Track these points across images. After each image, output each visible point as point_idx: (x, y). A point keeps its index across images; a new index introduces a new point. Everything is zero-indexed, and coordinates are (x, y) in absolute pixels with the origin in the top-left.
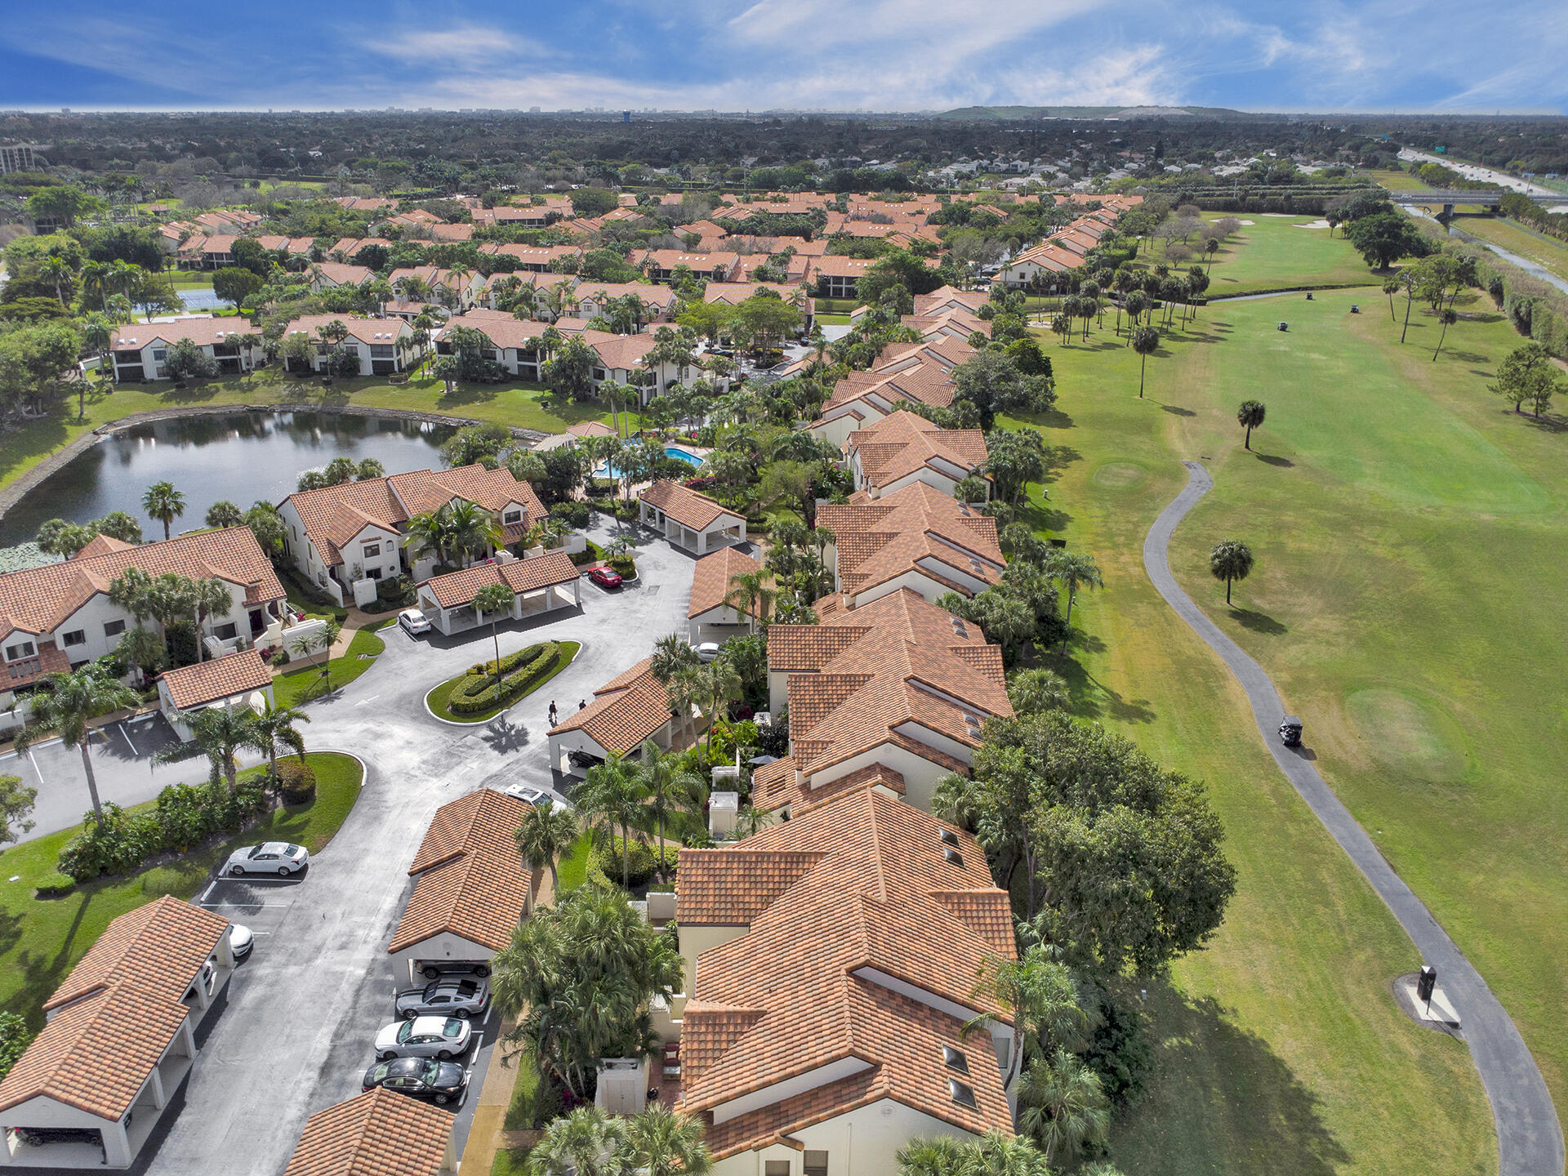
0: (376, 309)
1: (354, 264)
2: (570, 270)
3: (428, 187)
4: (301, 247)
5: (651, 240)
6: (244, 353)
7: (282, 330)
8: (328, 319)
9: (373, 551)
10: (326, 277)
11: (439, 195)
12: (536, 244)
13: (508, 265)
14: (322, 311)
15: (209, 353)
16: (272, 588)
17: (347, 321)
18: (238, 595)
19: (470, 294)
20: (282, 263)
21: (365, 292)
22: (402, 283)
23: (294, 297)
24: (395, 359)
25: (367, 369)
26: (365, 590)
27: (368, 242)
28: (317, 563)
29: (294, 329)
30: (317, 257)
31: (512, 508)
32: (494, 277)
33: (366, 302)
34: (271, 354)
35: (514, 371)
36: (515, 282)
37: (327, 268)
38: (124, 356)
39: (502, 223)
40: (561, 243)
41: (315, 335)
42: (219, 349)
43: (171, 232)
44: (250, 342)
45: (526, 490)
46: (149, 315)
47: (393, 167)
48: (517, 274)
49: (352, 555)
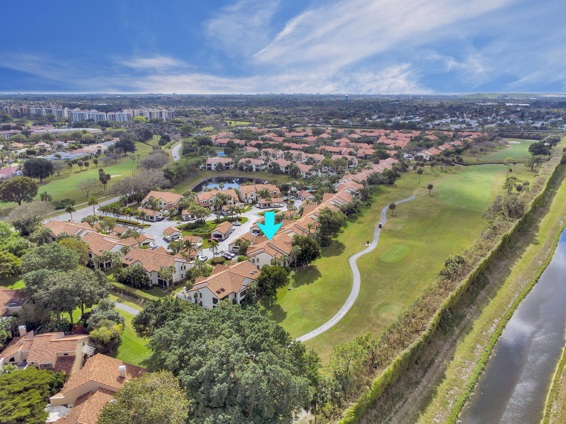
0: (257, 158)
1: (254, 147)
2: (302, 150)
3: (275, 124)
4: (243, 142)
5: (327, 143)
6: (231, 165)
7: (238, 161)
8: (247, 159)
9: (252, 195)
10: (247, 150)
11: (277, 127)
12: (297, 143)
13: (288, 148)
14: (246, 158)
15: (224, 165)
16: (237, 199)
17: (251, 159)
18: (233, 199)
19: (279, 155)
20: (238, 146)
21: (255, 154)
22: (264, 152)
23: (241, 154)
24: (260, 168)
25: (254, 170)
26: (250, 201)
27: (258, 142)
28: (244, 197)
29: (241, 161)
30: (246, 145)
31: (275, 191)
32: (285, 151)
33: (255, 156)
34: (236, 166)
35: (284, 172)
36: (288, 153)
37: (247, 148)
38: (208, 165)
39: (293, 137)
40: (304, 143)
41: (245, 162)
42: (226, 164)
43: (213, 137)
44: (232, 163)
45: (278, 189)
46: (211, 157)
47: (267, 119)
48: (290, 151)
49: (249, 196)
